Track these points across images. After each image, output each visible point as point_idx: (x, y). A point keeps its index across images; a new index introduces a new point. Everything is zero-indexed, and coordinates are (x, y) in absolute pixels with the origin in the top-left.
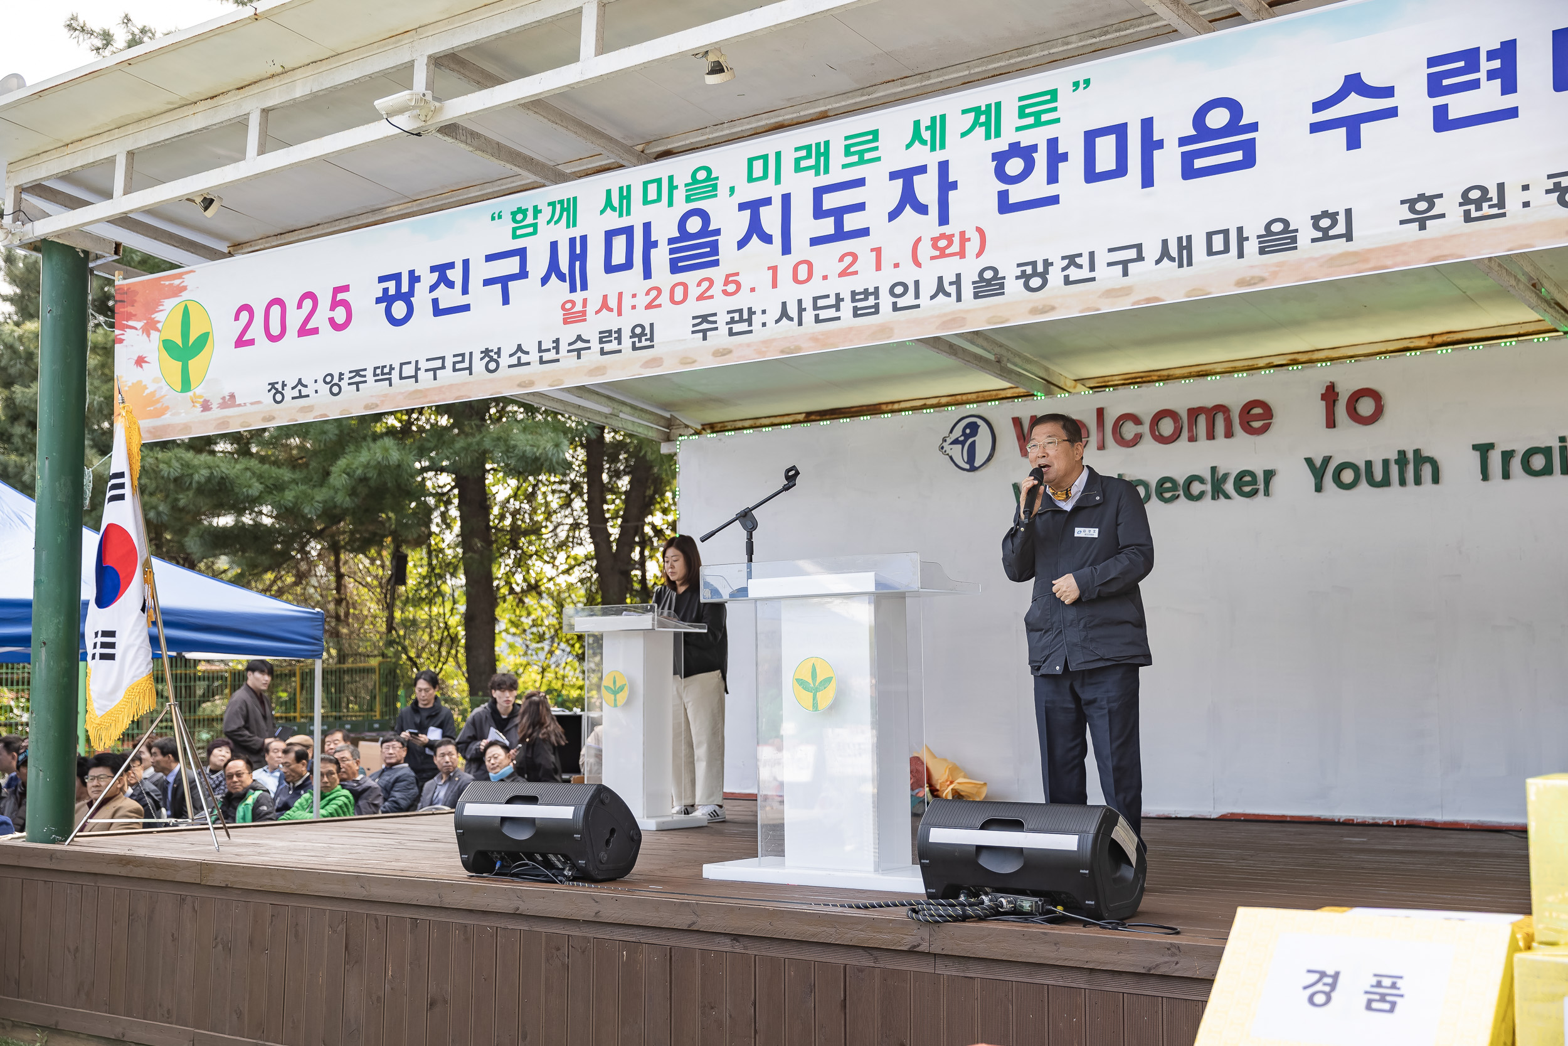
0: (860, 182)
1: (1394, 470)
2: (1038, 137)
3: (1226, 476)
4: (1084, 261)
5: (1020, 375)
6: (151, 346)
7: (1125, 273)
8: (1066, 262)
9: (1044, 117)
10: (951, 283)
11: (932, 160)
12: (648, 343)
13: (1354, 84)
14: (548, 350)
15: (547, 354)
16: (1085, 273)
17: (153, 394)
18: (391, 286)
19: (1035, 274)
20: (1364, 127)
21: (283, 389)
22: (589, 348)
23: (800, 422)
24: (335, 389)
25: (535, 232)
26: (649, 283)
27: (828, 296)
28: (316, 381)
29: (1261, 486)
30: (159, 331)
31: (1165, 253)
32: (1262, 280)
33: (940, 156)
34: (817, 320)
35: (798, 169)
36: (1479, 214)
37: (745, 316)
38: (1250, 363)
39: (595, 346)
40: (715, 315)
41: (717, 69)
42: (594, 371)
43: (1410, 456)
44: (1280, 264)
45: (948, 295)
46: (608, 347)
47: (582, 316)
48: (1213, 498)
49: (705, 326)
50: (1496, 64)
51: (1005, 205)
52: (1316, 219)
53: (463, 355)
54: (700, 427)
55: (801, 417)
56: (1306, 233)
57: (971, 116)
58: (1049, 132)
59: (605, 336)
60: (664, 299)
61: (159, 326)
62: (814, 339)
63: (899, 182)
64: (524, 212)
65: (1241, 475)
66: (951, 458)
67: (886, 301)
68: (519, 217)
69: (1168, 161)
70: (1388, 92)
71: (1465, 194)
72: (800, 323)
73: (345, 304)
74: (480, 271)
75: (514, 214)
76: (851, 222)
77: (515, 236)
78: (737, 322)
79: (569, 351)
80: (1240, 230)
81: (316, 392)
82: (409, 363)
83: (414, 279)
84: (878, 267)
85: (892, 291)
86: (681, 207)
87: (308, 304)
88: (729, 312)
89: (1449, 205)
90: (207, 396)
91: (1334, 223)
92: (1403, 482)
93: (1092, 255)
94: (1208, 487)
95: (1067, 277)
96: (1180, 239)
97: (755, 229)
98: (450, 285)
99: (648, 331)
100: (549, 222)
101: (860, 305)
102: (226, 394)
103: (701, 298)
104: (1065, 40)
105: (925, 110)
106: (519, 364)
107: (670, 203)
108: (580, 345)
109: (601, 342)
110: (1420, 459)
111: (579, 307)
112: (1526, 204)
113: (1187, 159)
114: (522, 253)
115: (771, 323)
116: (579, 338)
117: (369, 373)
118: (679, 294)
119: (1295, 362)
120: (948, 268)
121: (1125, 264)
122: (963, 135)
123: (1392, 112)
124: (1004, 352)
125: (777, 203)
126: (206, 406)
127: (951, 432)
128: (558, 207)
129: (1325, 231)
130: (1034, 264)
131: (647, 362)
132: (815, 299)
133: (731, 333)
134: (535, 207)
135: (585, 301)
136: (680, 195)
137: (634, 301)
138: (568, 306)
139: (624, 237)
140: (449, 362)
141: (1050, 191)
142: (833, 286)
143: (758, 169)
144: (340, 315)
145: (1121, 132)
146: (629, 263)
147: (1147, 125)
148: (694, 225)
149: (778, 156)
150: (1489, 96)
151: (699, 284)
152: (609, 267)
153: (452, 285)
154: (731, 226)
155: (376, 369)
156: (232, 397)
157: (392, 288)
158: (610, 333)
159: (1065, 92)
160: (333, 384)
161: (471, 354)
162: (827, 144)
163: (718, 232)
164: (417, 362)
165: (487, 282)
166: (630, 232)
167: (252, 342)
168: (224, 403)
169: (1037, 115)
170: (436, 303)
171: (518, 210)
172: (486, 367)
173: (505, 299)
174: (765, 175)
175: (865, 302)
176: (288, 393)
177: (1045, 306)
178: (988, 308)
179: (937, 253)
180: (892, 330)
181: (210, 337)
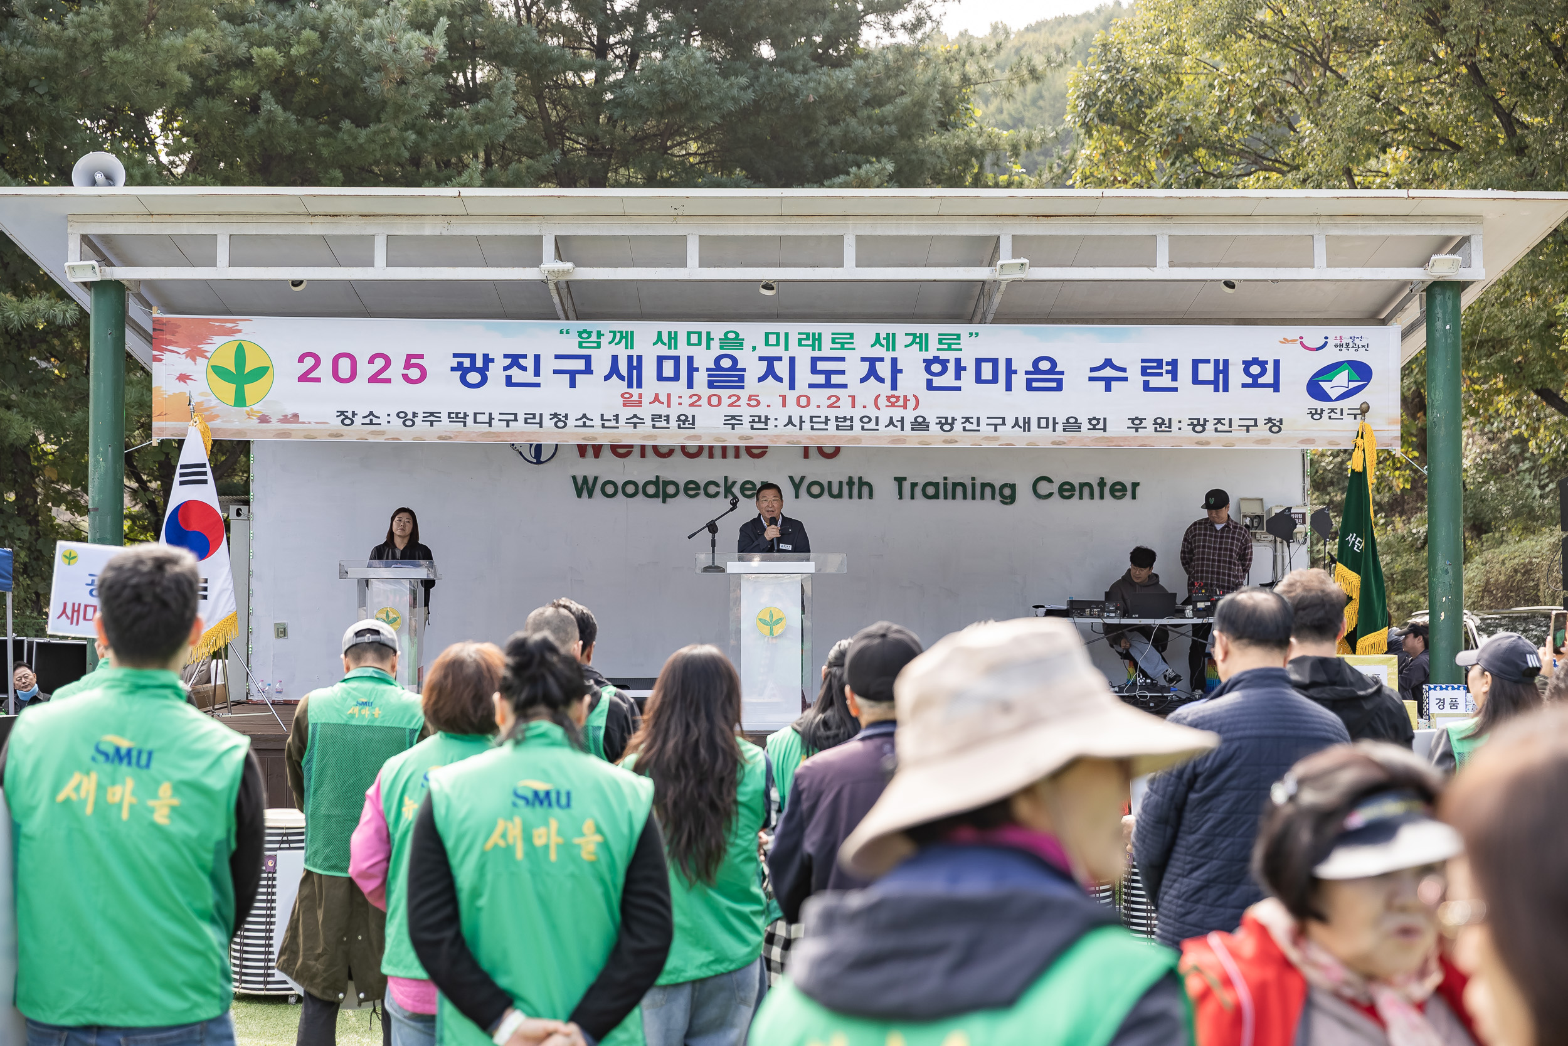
0: (843, 359)
1: (846, 489)
2: (951, 356)
3: (734, 483)
4: (974, 421)
6: (197, 368)
7: (996, 430)
8: (964, 420)
9: (953, 347)
10: (898, 421)
11: (888, 356)
12: (690, 426)
13: (1108, 363)
14: (609, 420)
15: (610, 422)
16: (974, 427)
17: (200, 404)
18: (466, 361)
19: (947, 423)
20: (1113, 383)
21: (353, 417)
22: (643, 423)
24: (410, 423)
25: (598, 347)
26: (691, 391)
27: (820, 417)
28: (389, 415)
30: (206, 357)
31: (1017, 423)
32: (1064, 443)
33: (892, 354)
34: (812, 428)
36: (1160, 429)
37: (763, 420)
39: (649, 423)
40: (741, 416)
41: (769, 288)
42: (645, 438)
43: (856, 480)
44: (1073, 438)
45: (896, 426)
46: (659, 425)
47: (639, 403)
48: (724, 497)
50: (1169, 368)
51: (930, 386)
52: (1090, 420)
53: (534, 415)
56: (1085, 426)
57: (911, 337)
58: (957, 354)
59: (656, 418)
60: (704, 402)
61: (207, 354)
62: (810, 438)
63: (867, 364)
64: (590, 334)
65: (745, 483)
67: (857, 425)
68: (585, 335)
69: (1019, 380)
70: (1124, 370)
71: (1155, 420)
72: (801, 429)
73: (419, 367)
74: (551, 364)
75: (580, 333)
76: (835, 379)
77: (581, 346)
78: (757, 422)
79: (627, 423)
80: (1054, 419)
81: (389, 422)
82: (483, 413)
83: (488, 360)
84: (853, 406)
85: (861, 420)
86: (716, 351)
87: (380, 361)
88: (751, 416)
89: (1148, 423)
90: (265, 413)
91: (1098, 423)
92: (851, 497)
93: (978, 418)
94: (722, 490)
96: (1024, 418)
97: (770, 372)
100: (610, 343)
101: (840, 424)
102: (289, 412)
103: (731, 405)
105: (884, 329)
106: (584, 425)
107: (708, 348)
108: (635, 420)
109: (653, 421)
111: (636, 397)
112: (1180, 429)
113: (1029, 382)
114: (587, 358)
115: (781, 426)
116: (635, 416)
117: (444, 416)
118: (715, 401)
120: (897, 413)
121: (996, 425)
122: (906, 346)
123: (1125, 379)
125: (786, 361)
128: (618, 335)
129: (1094, 426)
130: (946, 418)
131: (689, 437)
132: (811, 418)
133: (752, 428)
134: (599, 332)
135: (640, 395)
136: (715, 344)
138: (627, 396)
139: (672, 362)
140: (521, 418)
141: (957, 384)
142: (824, 412)
143: (772, 339)
144: (414, 373)
145: (995, 362)
146: (676, 378)
147: (1009, 362)
148: (726, 363)
149: (787, 334)
150: (1165, 381)
151: (730, 397)
152: (660, 378)
153: (524, 369)
154: (753, 368)
155: (449, 414)
156: (296, 416)
157: (467, 363)
158: (660, 416)
159: (964, 337)
160: (407, 419)
161: (541, 415)
162: (820, 334)
163: (744, 370)
164: (490, 414)
165: (556, 372)
166: (676, 359)
167: (318, 380)
168: (285, 419)
169: (949, 345)
170: (509, 378)
171: (585, 331)
172: (556, 424)
173: (573, 384)
174: (778, 344)
175: (845, 424)
176: (358, 420)
177: (952, 440)
178: (919, 436)
179: (890, 404)
180: (861, 440)
181: (270, 370)
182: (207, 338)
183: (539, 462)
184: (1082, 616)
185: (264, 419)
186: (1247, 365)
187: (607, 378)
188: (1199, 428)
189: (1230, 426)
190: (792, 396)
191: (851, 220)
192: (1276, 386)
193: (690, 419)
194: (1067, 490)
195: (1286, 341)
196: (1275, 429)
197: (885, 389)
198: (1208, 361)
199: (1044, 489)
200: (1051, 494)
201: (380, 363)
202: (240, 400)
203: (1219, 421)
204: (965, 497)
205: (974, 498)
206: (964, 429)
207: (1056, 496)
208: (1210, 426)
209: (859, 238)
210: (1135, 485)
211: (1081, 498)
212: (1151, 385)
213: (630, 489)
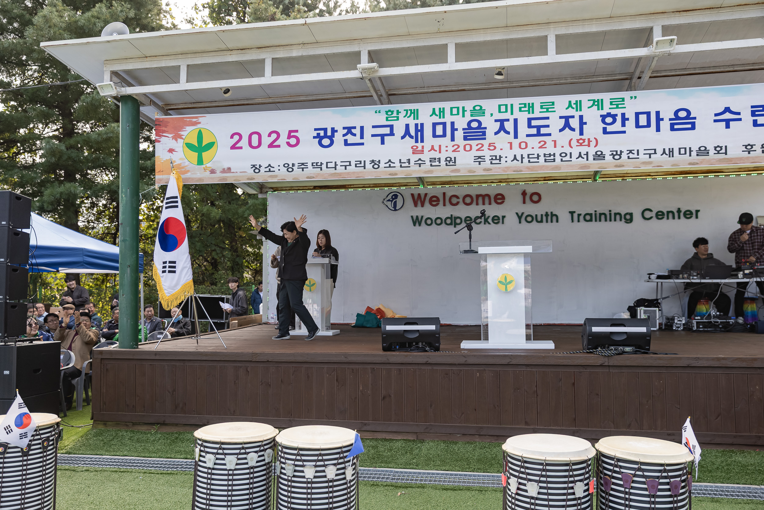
0: (548, 118)
1: (544, 218)
2: (619, 112)
3: (489, 217)
4: (635, 152)
6: (178, 145)
7: (650, 157)
8: (628, 152)
9: (620, 106)
12: (453, 164)
13: (727, 110)
15: (405, 164)
16: (635, 156)
17: (180, 165)
19: (617, 154)
20: (731, 123)
21: (260, 168)
22: (425, 163)
23: (311, 189)
24: (291, 170)
25: (398, 120)
26: (453, 143)
27: (534, 154)
28: (279, 166)
29: (501, 221)
30: (183, 139)
31: (664, 153)
32: (698, 164)
33: (580, 113)
34: (529, 162)
37: (498, 158)
39: (428, 163)
40: (484, 156)
41: (500, 74)
42: (426, 172)
43: (549, 214)
44: (704, 160)
45: (583, 158)
46: (434, 164)
47: (422, 152)
48: (485, 224)
49: (480, 160)
51: (605, 131)
52: (715, 148)
53: (361, 162)
55: (312, 188)
56: (712, 152)
57: (592, 102)
58: (623, 111)
59: (432, 160)
60: (461, 149)
61: (184, 137)
62: (528, 168)
63: (563, 120)
64: (392, 112)
65: (494, 217)
66: (387, 206)
67: (558, 158)
68: (390, 113)
69: (665, 125)
70: (739, 114)
71: (762, 145)
72: (522, 162)
73: (296, 137)
74: (370, 131)
75: (387, 112)
77: (388, 120)
78: (494, 160)
79: (415, 164)
80: (690, 148)
81: (279, 170)
82: (331, 162)
83: (334, 131)
84: (555, 147)
85: (560, 155)
86: (468, 118)
88: (490, 156)
89: (757, 148)
90: (213, 168)
91: (721, 149)
92: (547, 222)
93: (638, 150)
94: (483, 220)
96: (669, 149)
97: (502, 128)
100: (404, 117)
101: (547, 158)
102: (226, 166)
103: (478, 150)
104: (566, 78)
105: (574, 98)
106: (390, 166)
107: (463, 116)
108: (420, 162)
109: (431, 162)
110: (552, 215)
111: (420, 148)
113: (672, 126)
114: (391, 126)
115: (509, 161)
116: (420, 160)
117: (309, 165)
118: (468, 148)
120: (584, 150)
121: (650, 154)
122: (589, 108)
123: (740, 120)
125: (512, 121)
127: (387, 197)
128: (409, 112)
129: (718, 151)
130: (616, 151)
131: (453, 170)
132: (528, 155)
133: (491, 163)
134: (398, 111)
135: (423, 147)
136: (468, 114)
138: (415, 147)
139: (442, 126)
140: (353, 164)
141: (623, 129)
142: (536, 151)
143: (503, 109)
144: (293, 141)
145: (648, 114)
146: (444, 135)
147: (658, 113)
148: (474, 125)
149: (512, 105)
151: (477, 145)
152: (435, 136)
153: (354, 135)
154: (491, 126)
155: (313, 163)
156: (229, 169)
157: (322, 133)
158: (435, 159)
159: (627, 99)
160: (289, 168)
161: (365, 161)
162: (533, 104)
163: (485, 128)
164: (336, 162)
165: (373, 136)
166: (444, 124)
167: (241, 148)
168: (224, 171)
169: (617, 105)
170: (346, 141)
171: (390, 111)
172: (373, 167)
173: (383, 143)
174: (506, 111)
175: (549, 158)
176: (263, 170)
177: (620, 165)
178: (599, 164)
179: (579, 144)
180: (560, 168)
181: (216, 144)
182: (182, 128)
183: (395, 210)
184: (678, 278)
185: (213, 171)
187: (403, 138)
190: (516, 142)
191: (552, 26)
193: (453, 159)
194: (660, 215)
197: (576, 135)
199: (648, 214)
200: (651, 218)
201: (274, 136)
202: (200, 161)
204: (606, 220)
205: (610, 220)
206: (629, 158)
207: (654, 218)
209: (558, 37)
210: (697, 211)
211: (668, 218)
212: (758, 123)
213: (439, 221)
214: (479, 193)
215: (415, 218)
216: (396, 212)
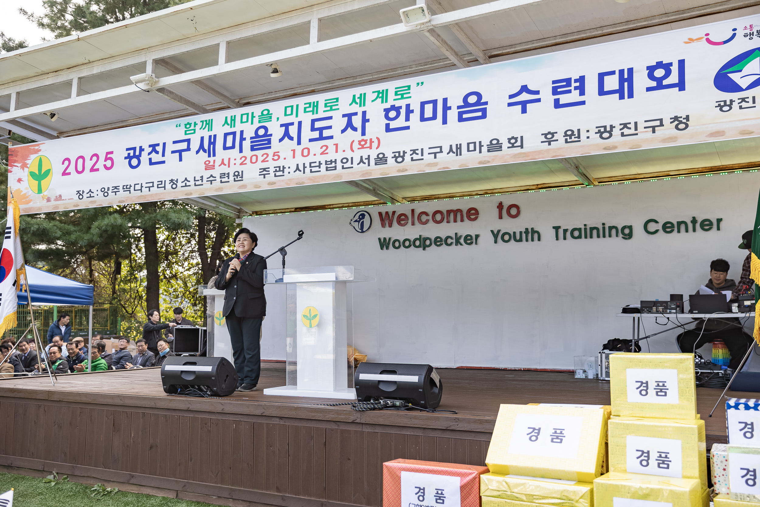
0: (331, 118)
1: (524, 236)
2: (402, 103)
3: (461, 236)
4: (419, 152)
5: (382, 195)
6: (24, 174)
7: (435, 157)
8: (412, 152)
9: (405, 96)
10: (366, 159)
11: (360, 110)
12: (241, 179)
13: (524, 89)
14: (198, 180)
15: (198, 181)
16: (419, 157)
17: (25, 194)
18: (132, 152)
19: (399, 156)
20: (528, 105)
22: (216, 180)
23: (293, 212)
24: (106, 194)
25: (194, 133)
26: (242, 155)
27: (316, 162)
28: (97, 191)
29: (474, 241)
30: (28, 168)
31: (451, 150)
32: (489, 162)
33: (363, 109)
34: (311, 172)
35: (305, 111)
36: (570, 140)
37: (281, 169)
38: (470, 193)
39: (218, 179)
40: (269, 168)
41: (275, 71)
42: (217, 190)
43: (530, 230)
44: (496, 156)
45: (365, 163)
46: (223, 180)
47: (213, 167)
48: (456, 245)
49: (264, 172)
50: (578, 84)
51: (388, 129)
52: (509, 140)
53: (162, 181)
54: (251, 213)
55: (293, 209)
56: (506, 145)
57: (376, 94)
58: (407, 101)
59: (222, 175)
60: (248, 161)
61: (28, 166)
62: (310, 179)
63: (346, 119)
64: (190, 124)
65: (467, 236)
66: (354, 227)
67: (339, 165)
68: (188, 126)
69: (453, 115)
70: (537, 92)
71: (566, 132)
72: (304, 173)
73: (111, 159)
74: (170, 147)
75: (186, 125)
76: (326, 133)
77: (186, 134)
78: (278, 171)
79: (207, 181)
80: (480, 142)
81: (97, 195)
82: (138, 184)
83: (142, 150)
84: (337, 152)
85: (342, 161)
86: (257, 125)
87: (95, 158)
88: (275, 167)
89: (560, 136)
90: (49, 196)
91: (516, 141)
92: (527, 240)
93: (422, 150)
94: (454, 241)
95: (412, 158)
96: (457, 145)
97: (287, 134)
98: (157, 152)
99: (240, 174)
100: (200, 129)
101: (329, 166)
102: (58, 195)
103: (263, 161)
104: (410, 67)
105: (358, 91)
106: (186, 186)
107: (252, 123)
108: (211, 179)
109: (221, 178)
110: (534, 231)
111: (212, 163)
112: (588, 137)
113: (460, 114)
114: (188, 141)
115: (292, 172)
116: (212, 176)
117: (121, 188)
118: (254, 159)
119: (487, 193)
120: (365, 153)
121: (435, 154)
122: (373, 101)
123: (539, 100)
124: (376, 186)
125: (296, 125)
126: (49, 200)
127: (354, 217)
128: (205, 123)
129: (513, 144)
130: (399, 152)
131: (240, 186)
132: (310, 163)
133: (275, 176)
134: (195, 123)
135: (214, 161)
136: (256, 120)
137: (235, 162)
138: (207, 163)
139: (232, 136)
140: (156, 184)
141: (406, 124)
142: (318, 158)
143: (289, 111)
144: (109, 163)
145: (434, 102)
146: (234, 146)
147: (445, 101)
148: (261, 132)
149: (297, 106)
150: (575, 96)
151: (262, 156)
152: (225, 147)
154: (276, 132)
155: (124, 186)
156: (60, 196)
158: (225, 174)
159: (413, 87)
160: (105, 192)
161: (165, 181)
162: (317, 102)
163: (271, 135)
164: (142, 184)
165: (173, 152)
166: (234, 134)
167: (69, 174)
168: (56, 199)
169: (402, 95)
170: (150, 160)
171: (188, 124)
172: (172, 186)
173: (180, 159)
174: (292, 113)
175: (331, 165)
176: (85, 195)
177: (403, 169)
178: (381, 169)
179: (361, 147)
180: (342, 176)
181: (51, 170)
182: (28, 156)
183: (363, 232)
184: (650, 312)
186: (651, 70)
188: (606, 135)
189: (636, 129)
191: (315, 8)
192: (681, 85)
194: (668, 227)
195: (691, 40)
196: (682, 126)
197: (358, 135)
198: (613, 73)
199: (652, 227)
200: (657, 231)
202: (40, 190)
203: (625, 126)
204: (598, 236)
205: (604, 236)
207: (661, 232)
208: (616, 132)
209: (320, 20)
210: (719, 221)
211: (679, 231)
212: (561, 102)
213: (407, 243)
214: (450, 208)
215: (382, 240)
216: (364, 234)
